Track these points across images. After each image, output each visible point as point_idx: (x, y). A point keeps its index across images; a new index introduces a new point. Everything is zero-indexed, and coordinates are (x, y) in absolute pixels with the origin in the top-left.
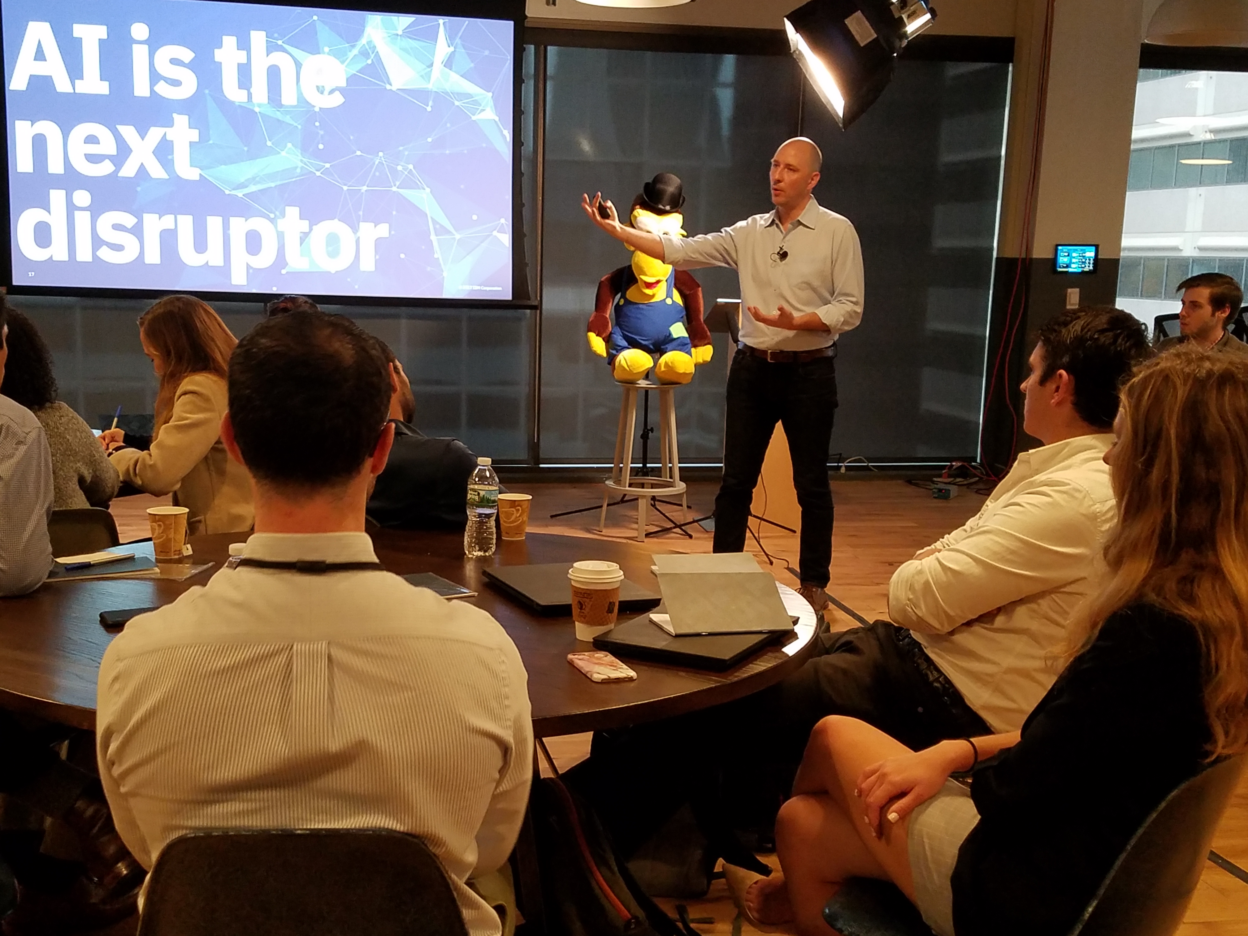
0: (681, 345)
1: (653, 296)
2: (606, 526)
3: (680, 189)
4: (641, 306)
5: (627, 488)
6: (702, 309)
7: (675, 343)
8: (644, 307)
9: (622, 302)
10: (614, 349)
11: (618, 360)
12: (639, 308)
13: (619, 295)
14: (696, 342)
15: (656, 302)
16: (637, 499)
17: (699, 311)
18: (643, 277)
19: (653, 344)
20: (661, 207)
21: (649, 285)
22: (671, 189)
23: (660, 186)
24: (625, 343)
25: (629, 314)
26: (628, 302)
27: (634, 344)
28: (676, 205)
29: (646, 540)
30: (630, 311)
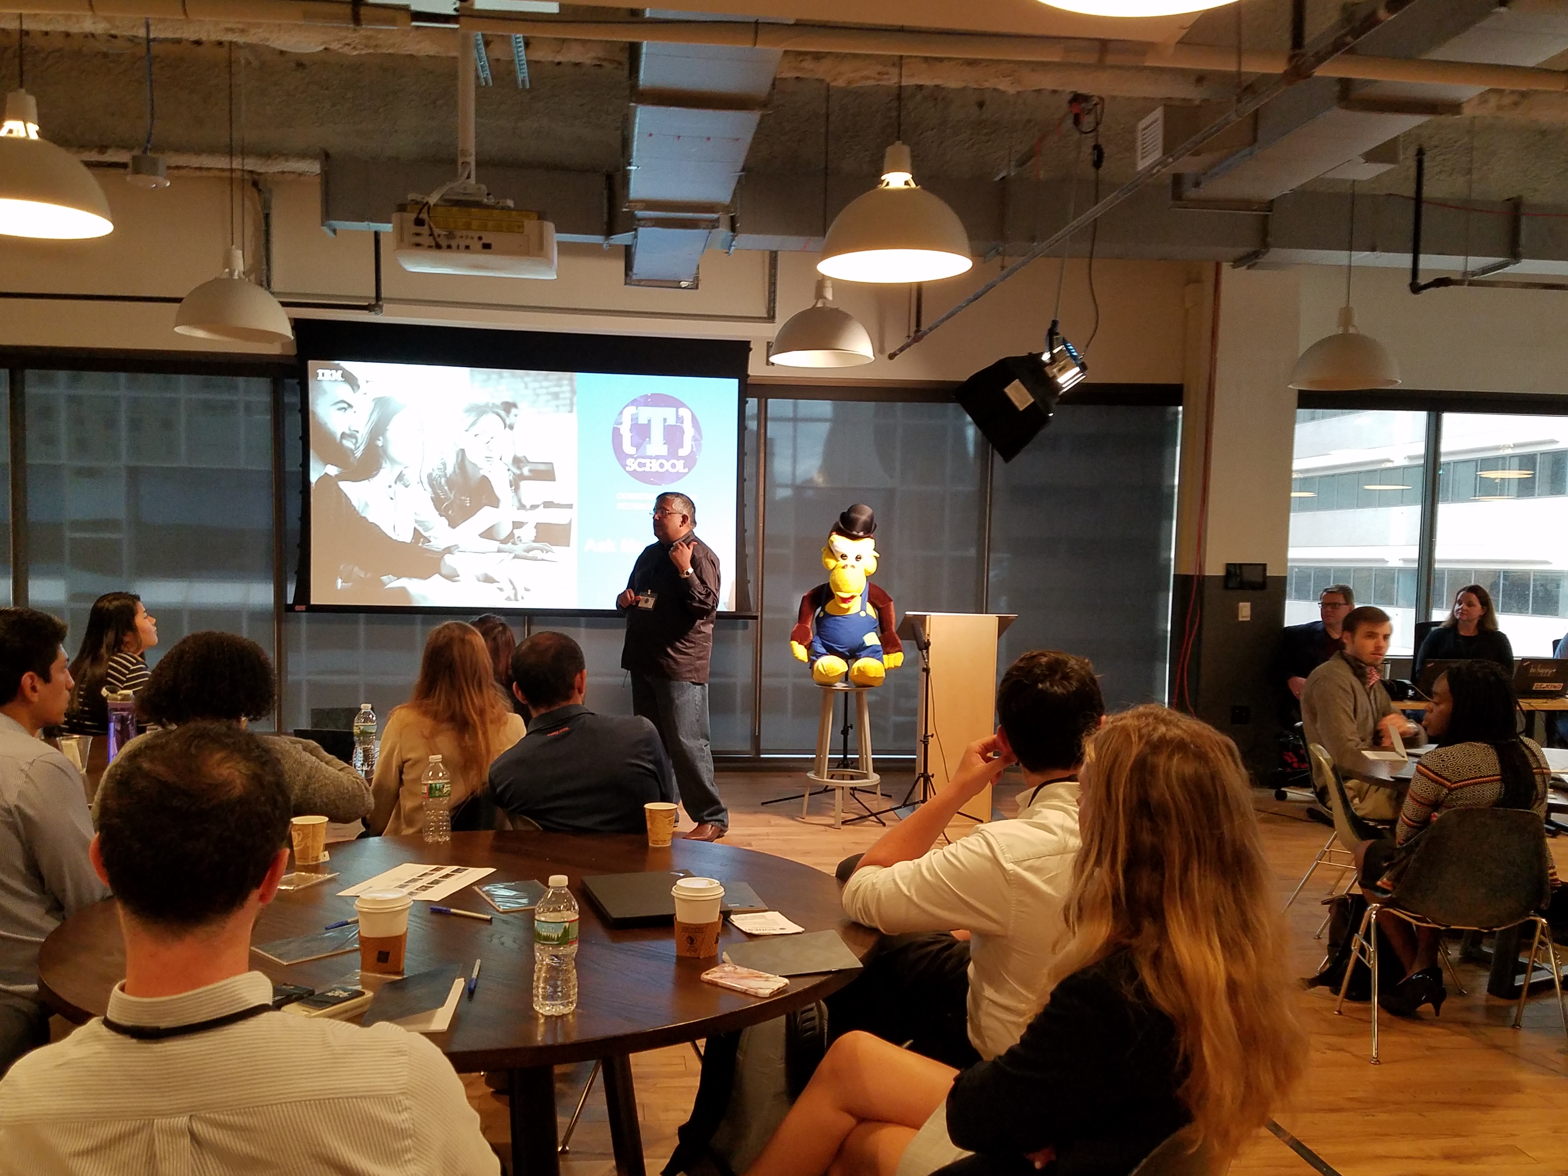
0: (874, 653)
1: (848, 609)
2: (808, 814)
3: (872, 518)
4: (839, 618)
5: (826, 780)
6: (894, 621)
7: (868, 651)
8: (841, 619)
9: (822, 615)
10: (814, 655)
11: (816, 665)
12: (836, 620)
13: (819, 610)
14: (888, 649)
15: (852, 614)
16: (834, 790)
17: (891, 623)
18: (839, 593)
19: (848, 651)
20: (855, 533)
21: (845, 600)
22: (863, 518)
23: (853, 515)
24: (823, 650)
25: (827, 624)
26: (827, 615)
27: (831, 651)
28: (868, 530)
29: (843, 827)
30: (829, 623)
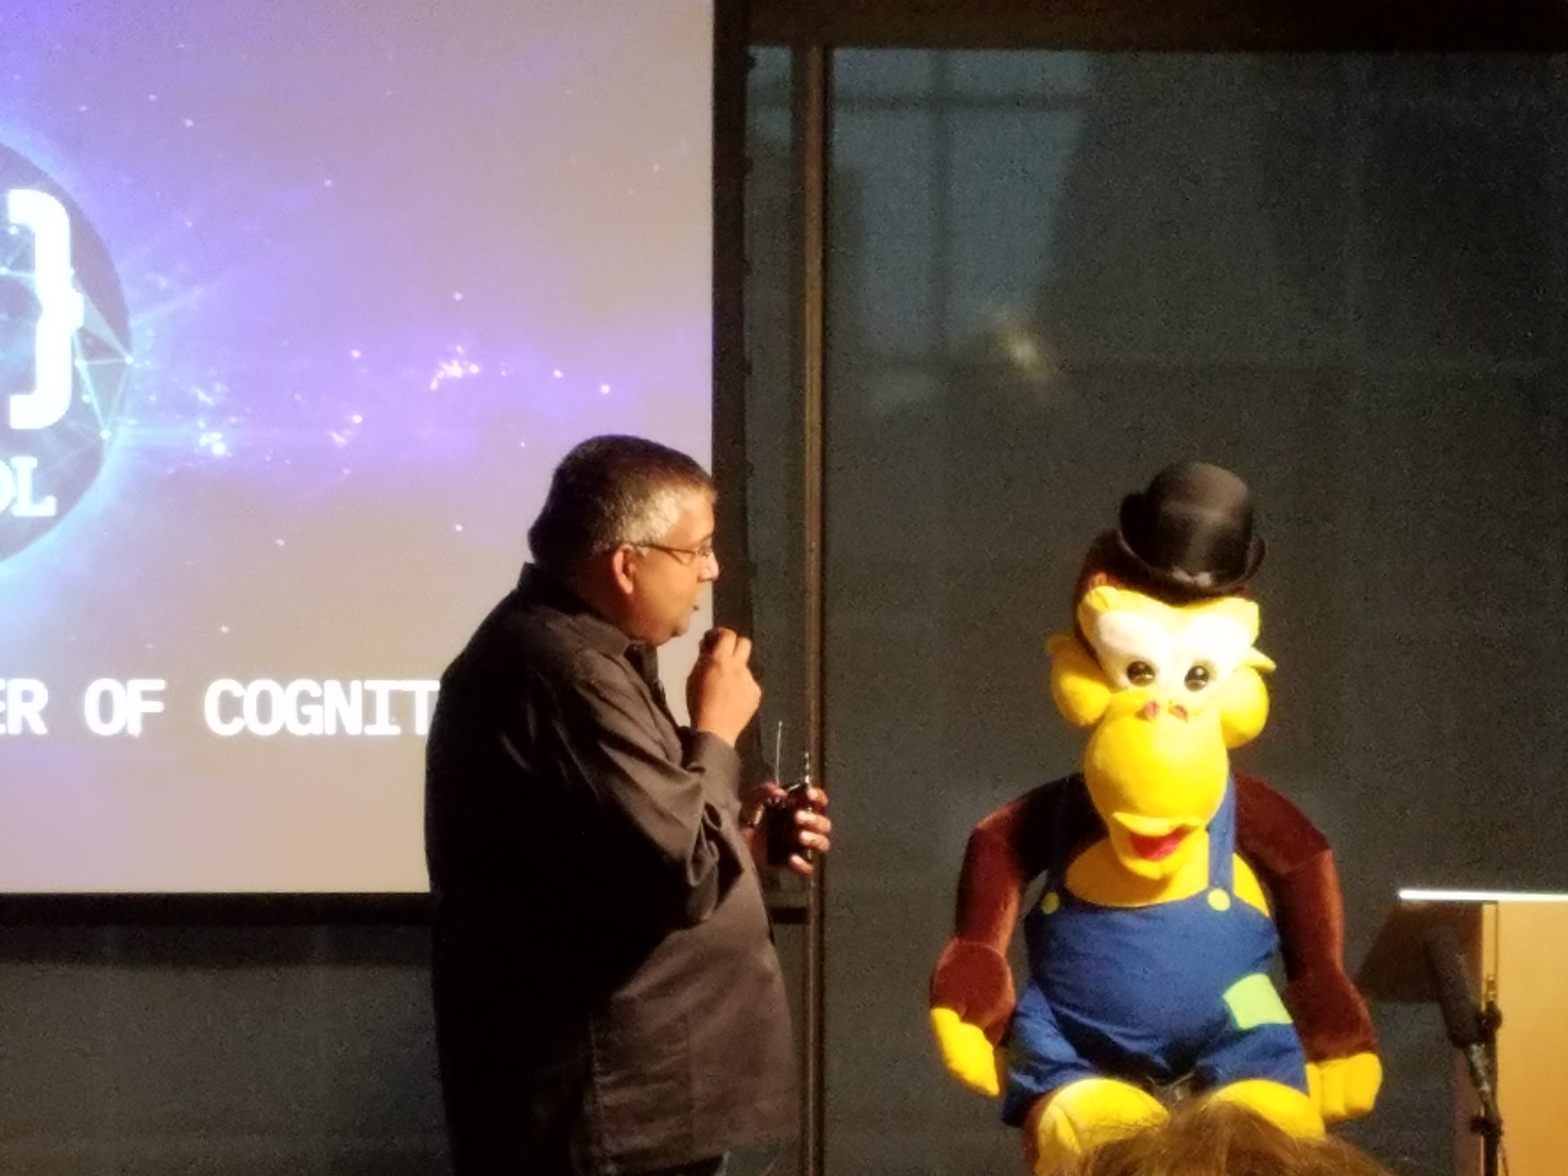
0: (1270, 1057)
1: (1159, 883)
3: (1247, 513)
4: (1117, 917)
7: (1244, 1049)
8: (1128, 920)
10: (1025, 1070)
11: (1039, 1114)
13: (1041, 880)
15: (1174, 904)
18: (1125, 818)
21: (1147, 846)
22: (1214, 518)
23: (1177, 508)
24: (1065, 1050)
25: (1077, 946)
26: (1073, 906)
27: (1099, 1059)
30: (1083, 935)
